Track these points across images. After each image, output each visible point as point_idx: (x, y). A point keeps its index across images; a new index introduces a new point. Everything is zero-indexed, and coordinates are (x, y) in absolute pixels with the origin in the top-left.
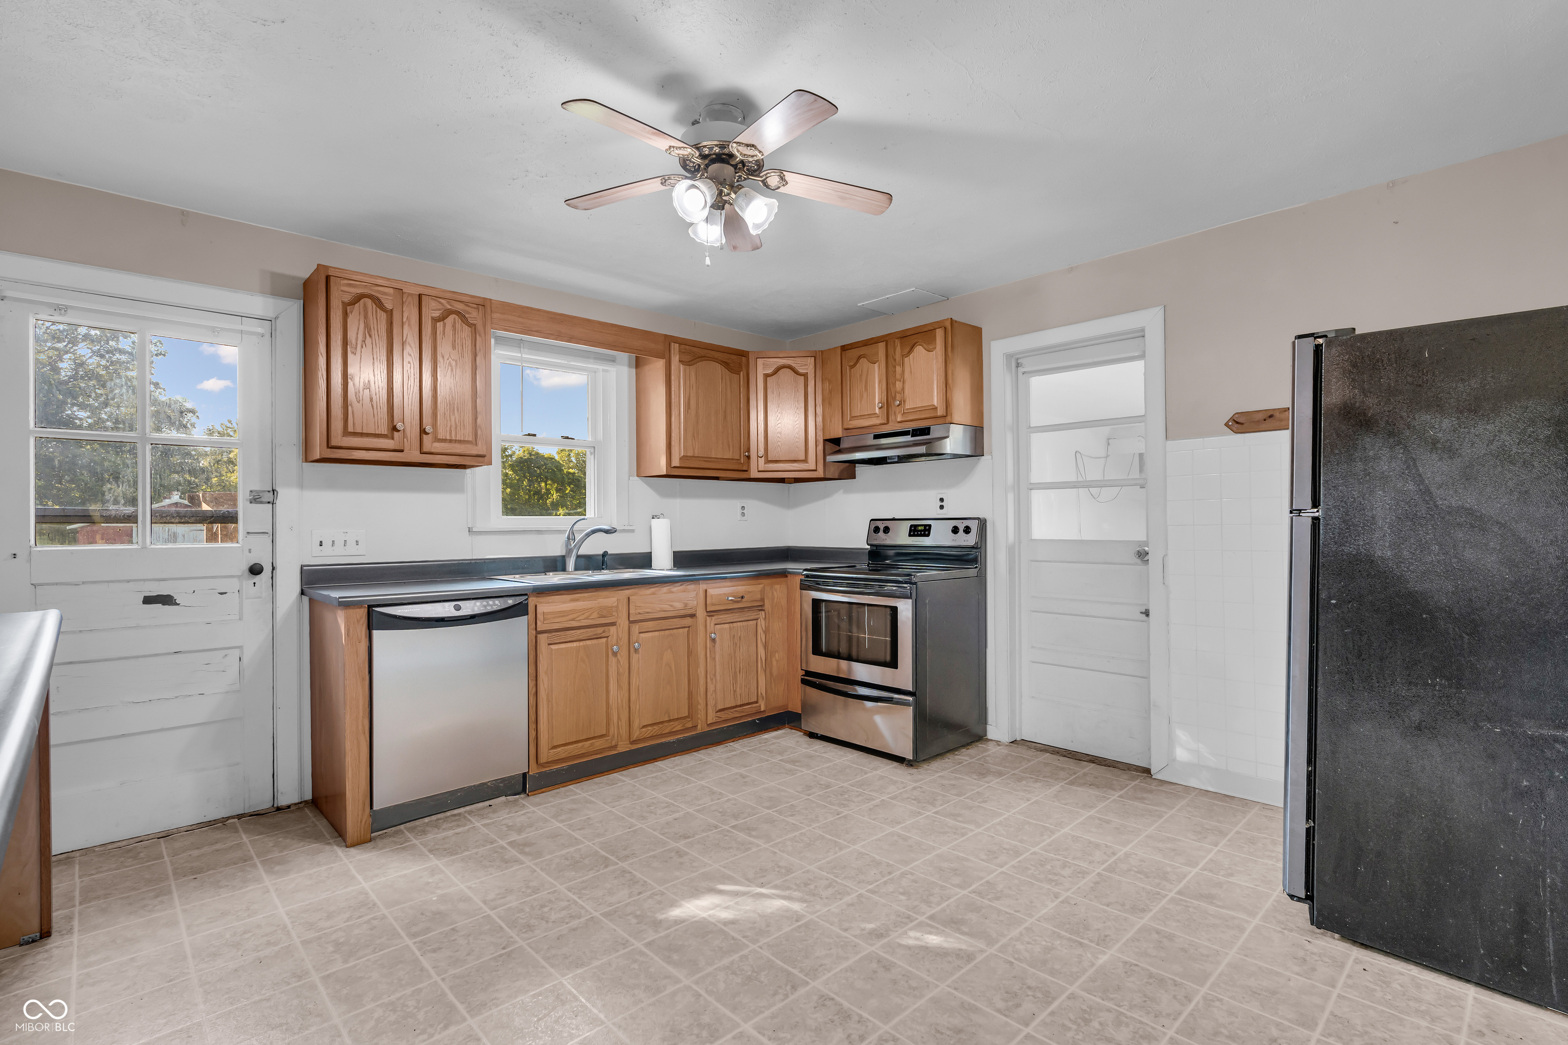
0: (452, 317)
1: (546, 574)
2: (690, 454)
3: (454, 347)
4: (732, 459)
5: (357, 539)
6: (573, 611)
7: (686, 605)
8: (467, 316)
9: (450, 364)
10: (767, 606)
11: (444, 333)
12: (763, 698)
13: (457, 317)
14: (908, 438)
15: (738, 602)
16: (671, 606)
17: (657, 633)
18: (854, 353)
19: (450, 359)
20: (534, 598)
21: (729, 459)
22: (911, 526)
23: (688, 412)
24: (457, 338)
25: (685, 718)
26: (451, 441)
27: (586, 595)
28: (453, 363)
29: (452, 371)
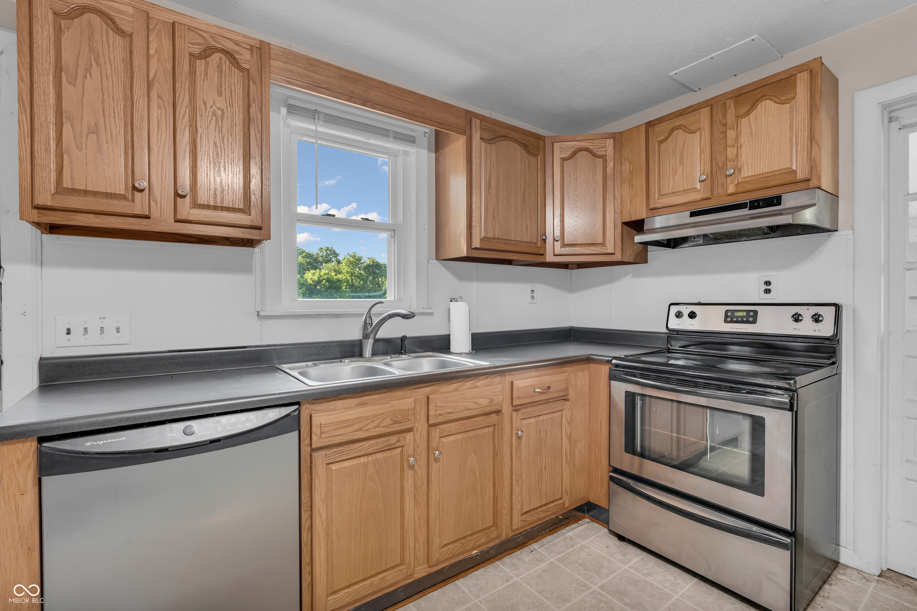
0: (217, 56)
1: (341, 361)
2: (490, 235)
3: (220, 94)
4: (530, 242)
5: (118, 325)
6: (360, 419)
7: (492, 400)
8: (237, 56)
9: (214, 113)
10: (571, 396)
11: (206, 74)
12: (567, 494)
13: (224, 57)
14: (745, 212)
15: (544, 393)
16: (476, 403)
17: (459, 436)
18: (667, 126)
19: (214, 107)
20: (308, 406)
21: (527, 242)
22: (727, 311)
23: (488, 192)
24: (223, 82)
25: (489, 528)
26: (215, 208)
27: (376, 397)
28: (219, 113)
29: (217, 122)
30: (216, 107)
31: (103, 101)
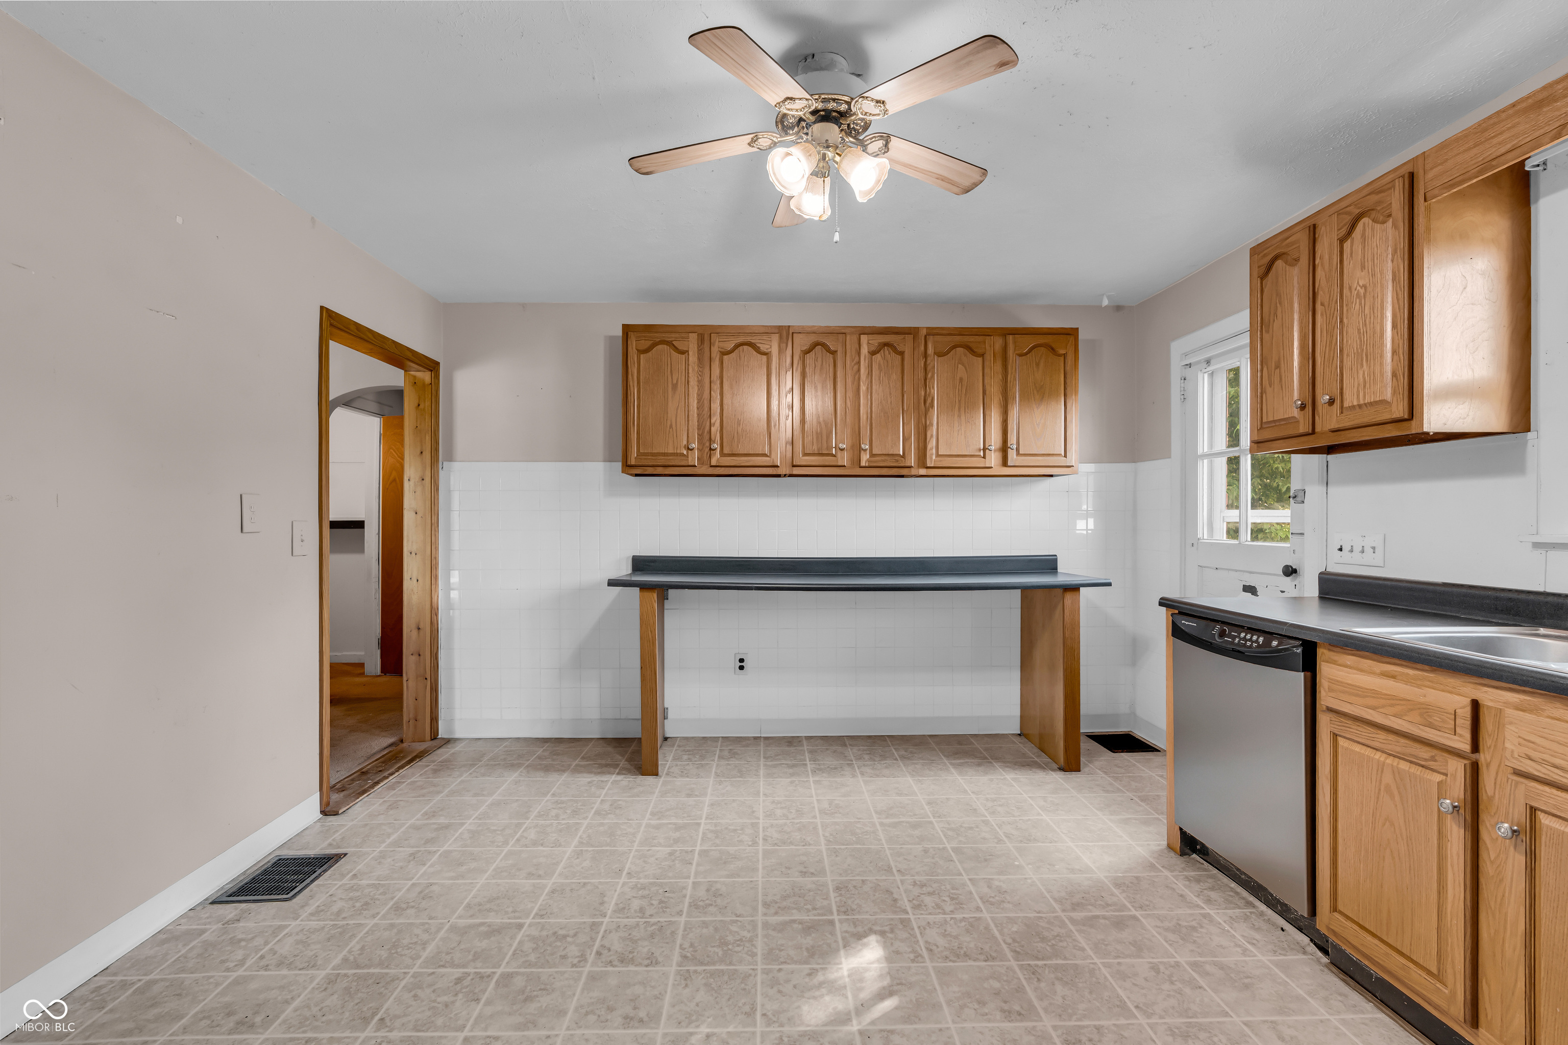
0: (1361, 224)
3: (1363, 267)
5: (1374, 545)
9: (1358, 295)
11: (1352, 253)
19: (1358, 288)
24: (1367, 250)
26: (1360, 406)
28: (1362, 291)
29: (1360, 304)
30: (1360, 286)
31: (1283, 335)
